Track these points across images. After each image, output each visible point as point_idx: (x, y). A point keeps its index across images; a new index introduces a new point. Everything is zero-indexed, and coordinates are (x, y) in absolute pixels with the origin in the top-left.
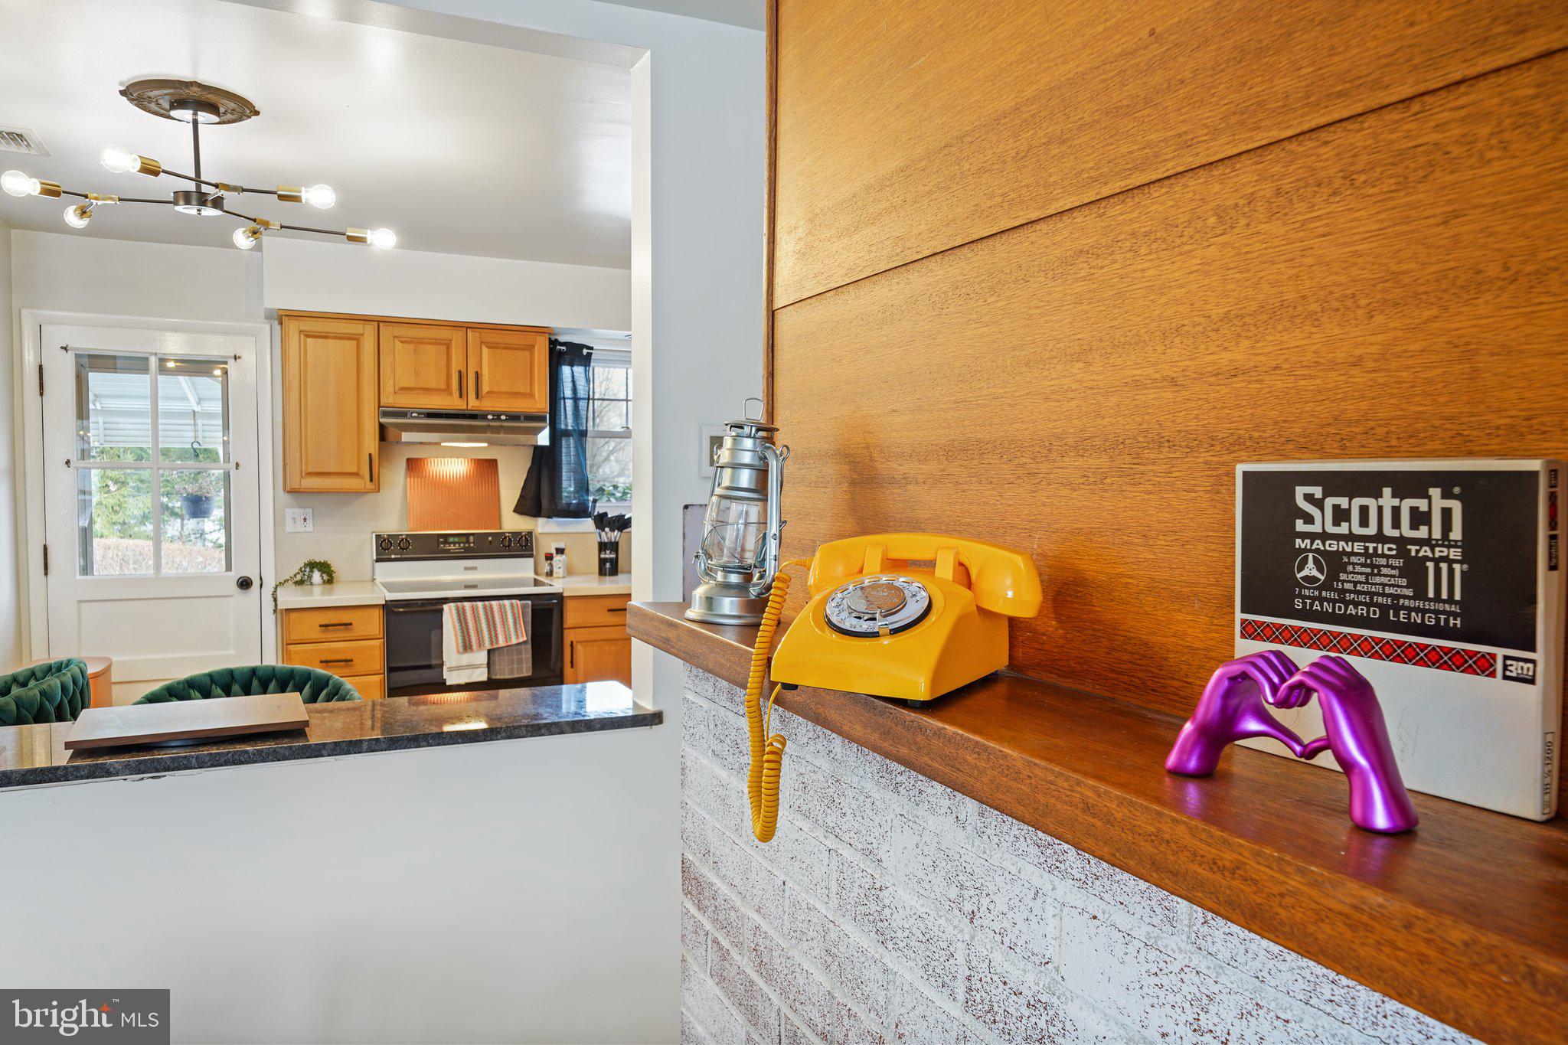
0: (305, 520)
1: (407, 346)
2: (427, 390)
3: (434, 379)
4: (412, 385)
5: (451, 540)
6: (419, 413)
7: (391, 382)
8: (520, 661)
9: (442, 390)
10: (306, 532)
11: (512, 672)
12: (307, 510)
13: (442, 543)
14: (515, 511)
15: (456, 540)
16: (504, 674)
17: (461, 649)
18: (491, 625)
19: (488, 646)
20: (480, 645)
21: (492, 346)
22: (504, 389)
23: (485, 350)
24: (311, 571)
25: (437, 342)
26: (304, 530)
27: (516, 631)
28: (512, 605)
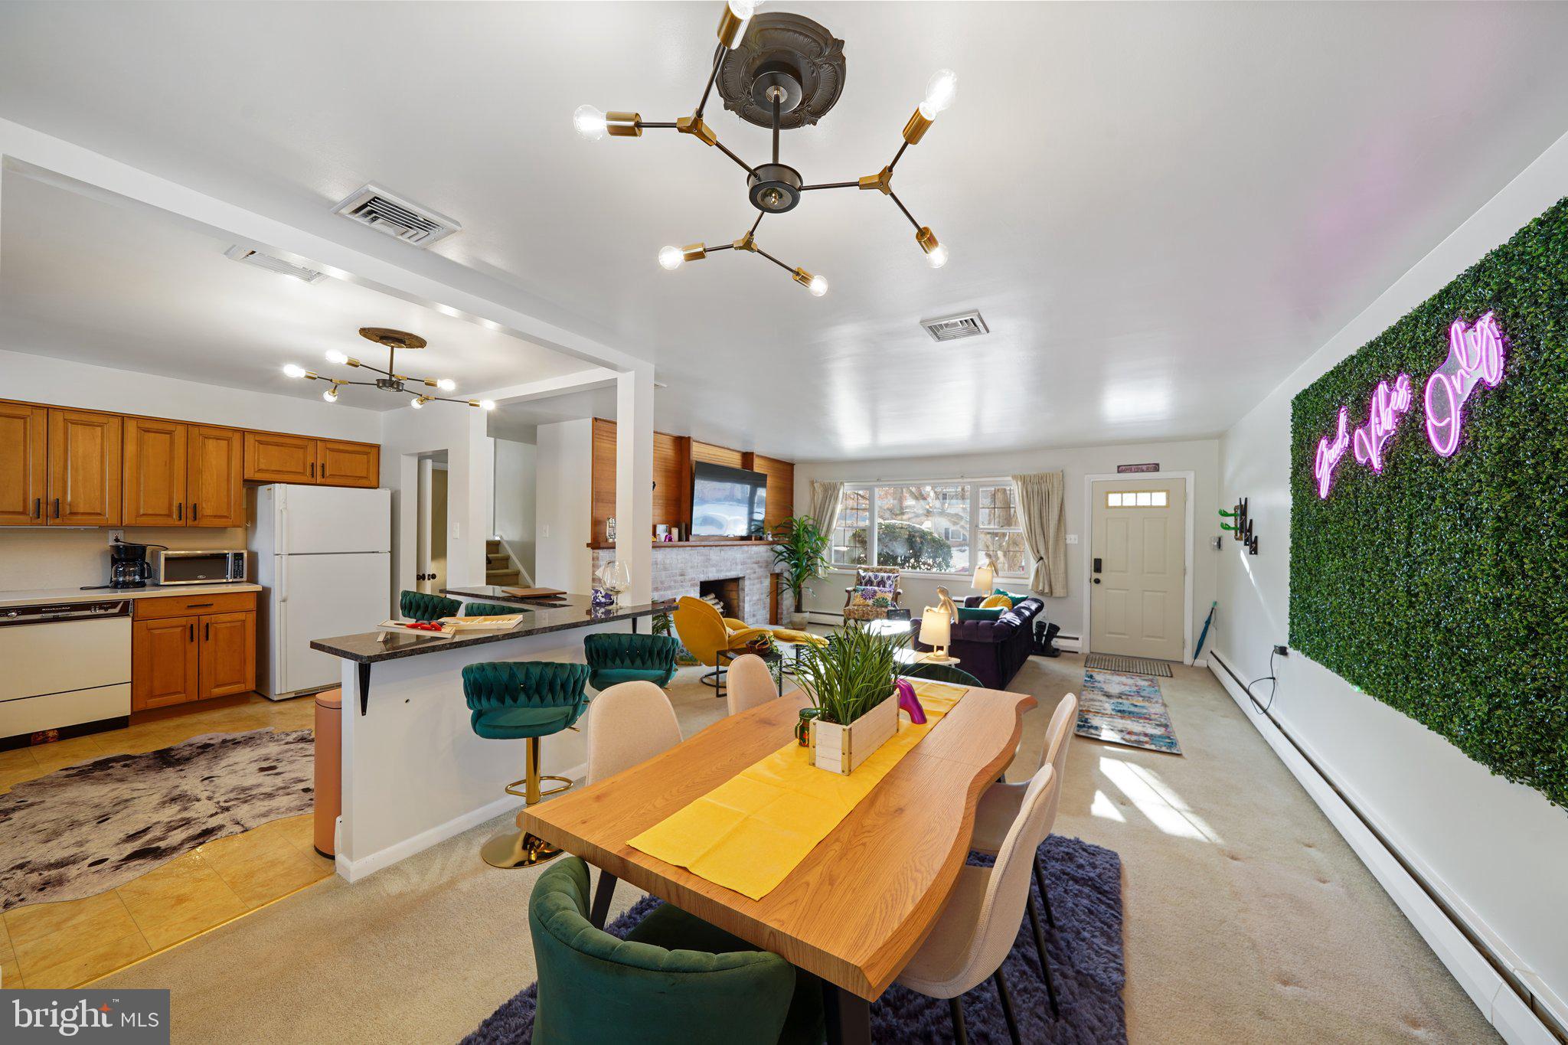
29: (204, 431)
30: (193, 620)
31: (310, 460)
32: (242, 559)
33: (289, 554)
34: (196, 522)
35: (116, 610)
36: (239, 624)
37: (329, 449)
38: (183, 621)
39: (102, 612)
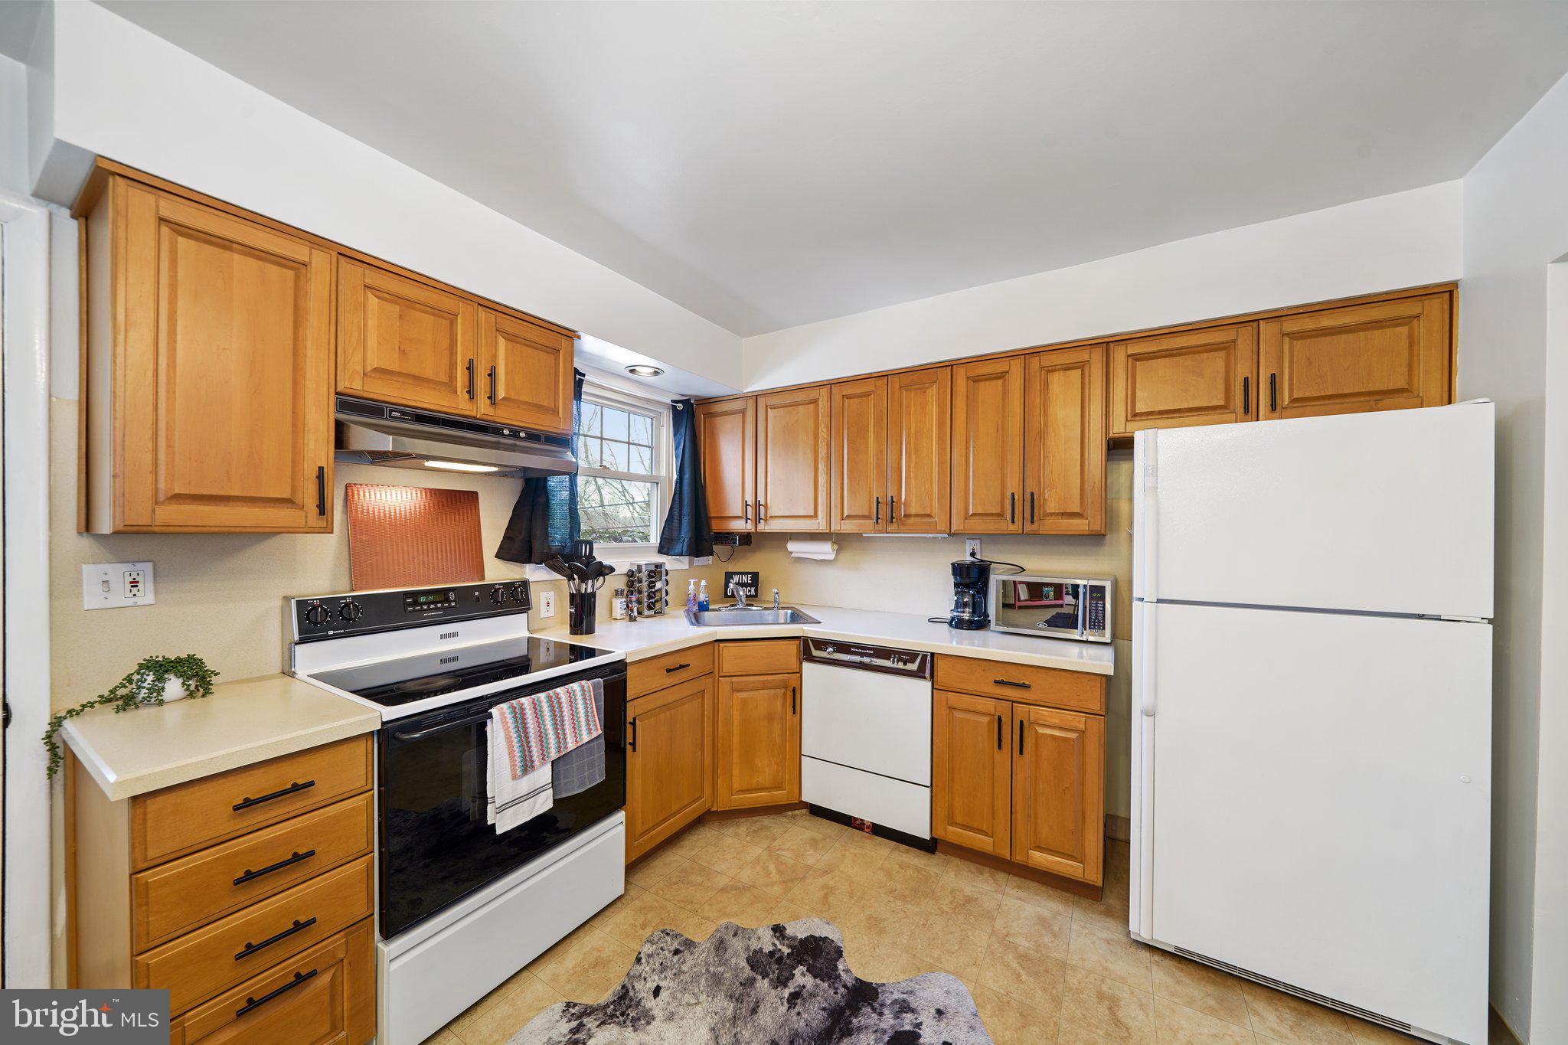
0: (134, 584)
1: (388, 306)
2: (419, 380)
3: (430, 365)
4: (395, 368)
5: (423, 599)
6: (403, 413)
7: (358, 357)
8: (591, 765)
9: (443, 384)
10: (136, 606)
11: (583, 784)
12: (139, 566)
13: (410, 604)
14: (497, 556)
15: (431, 598)
16: (573, 789)
17: (519, 773)
18: (558, 724)
19: (554, 755)
20: (544, 756)
21: (511, 338)
22: (524, 398)
23: (502, 342)
24: (160, 679)
25: (437, 312)
26: (130, 602)
27: (588, 724)
28: (583, 688)
29: (1048, 360)
30: (1003, 708)
31: (1243, 370)
32: (1103, 598)
33: (1159, 601)
34: (1035, 527)
35: (913, 667)
36: (1073, 735)
37: (1288, 334)
38: (989, 705)
39: (901, 665)
